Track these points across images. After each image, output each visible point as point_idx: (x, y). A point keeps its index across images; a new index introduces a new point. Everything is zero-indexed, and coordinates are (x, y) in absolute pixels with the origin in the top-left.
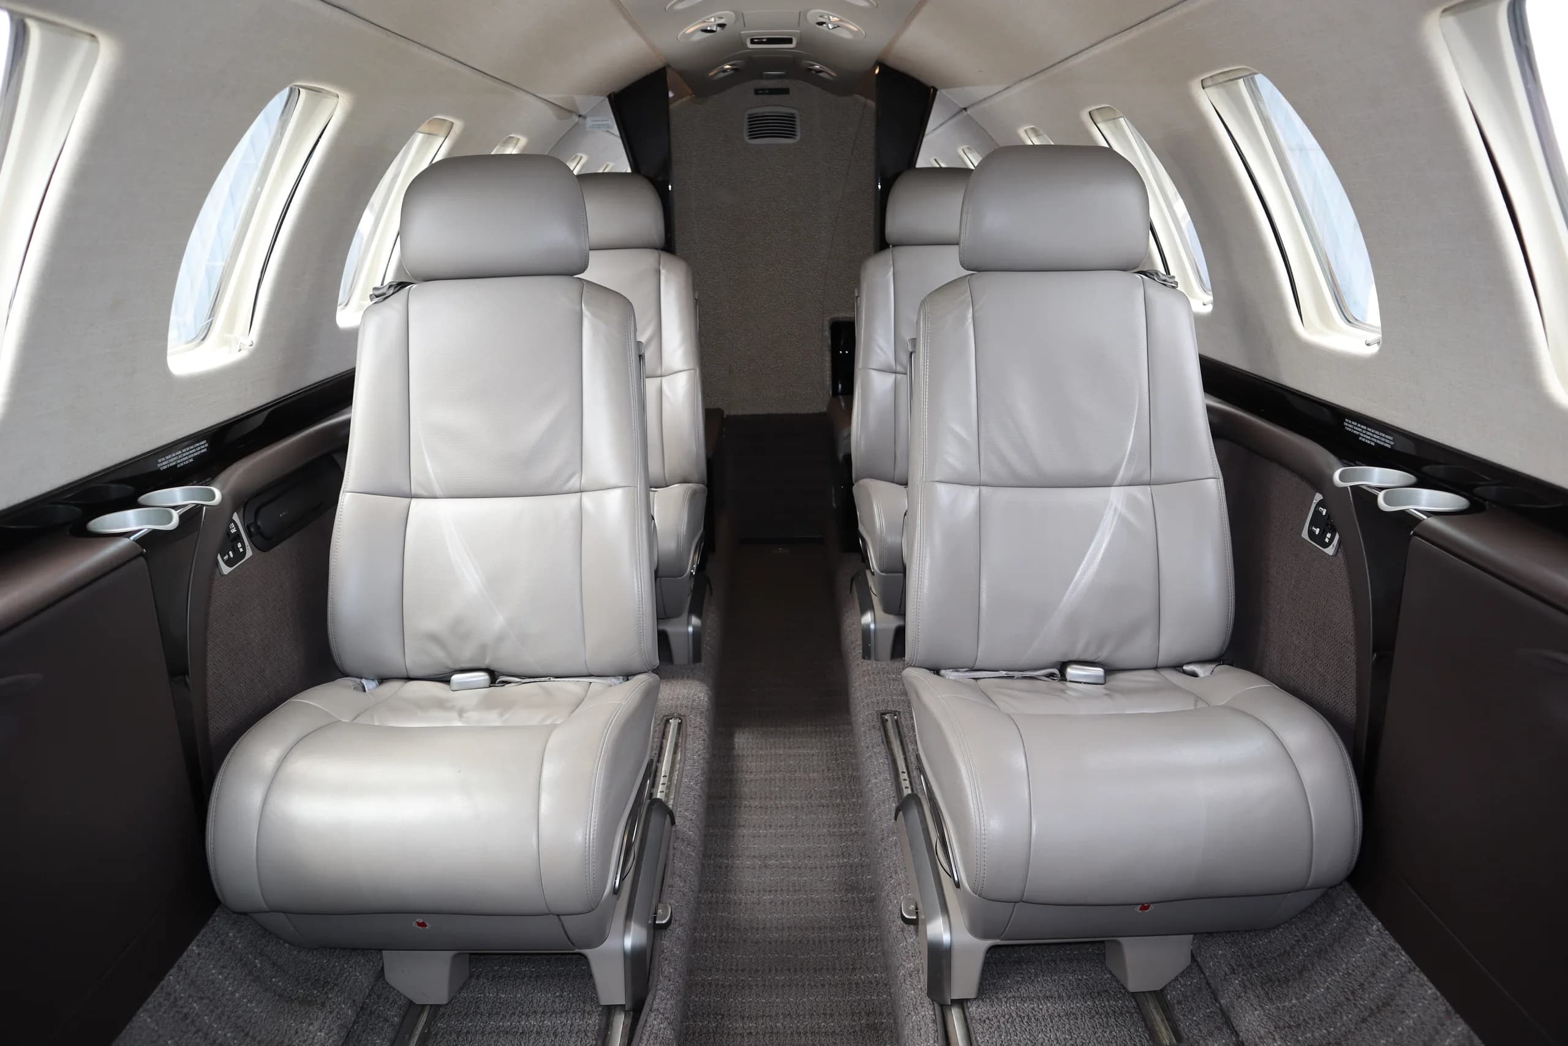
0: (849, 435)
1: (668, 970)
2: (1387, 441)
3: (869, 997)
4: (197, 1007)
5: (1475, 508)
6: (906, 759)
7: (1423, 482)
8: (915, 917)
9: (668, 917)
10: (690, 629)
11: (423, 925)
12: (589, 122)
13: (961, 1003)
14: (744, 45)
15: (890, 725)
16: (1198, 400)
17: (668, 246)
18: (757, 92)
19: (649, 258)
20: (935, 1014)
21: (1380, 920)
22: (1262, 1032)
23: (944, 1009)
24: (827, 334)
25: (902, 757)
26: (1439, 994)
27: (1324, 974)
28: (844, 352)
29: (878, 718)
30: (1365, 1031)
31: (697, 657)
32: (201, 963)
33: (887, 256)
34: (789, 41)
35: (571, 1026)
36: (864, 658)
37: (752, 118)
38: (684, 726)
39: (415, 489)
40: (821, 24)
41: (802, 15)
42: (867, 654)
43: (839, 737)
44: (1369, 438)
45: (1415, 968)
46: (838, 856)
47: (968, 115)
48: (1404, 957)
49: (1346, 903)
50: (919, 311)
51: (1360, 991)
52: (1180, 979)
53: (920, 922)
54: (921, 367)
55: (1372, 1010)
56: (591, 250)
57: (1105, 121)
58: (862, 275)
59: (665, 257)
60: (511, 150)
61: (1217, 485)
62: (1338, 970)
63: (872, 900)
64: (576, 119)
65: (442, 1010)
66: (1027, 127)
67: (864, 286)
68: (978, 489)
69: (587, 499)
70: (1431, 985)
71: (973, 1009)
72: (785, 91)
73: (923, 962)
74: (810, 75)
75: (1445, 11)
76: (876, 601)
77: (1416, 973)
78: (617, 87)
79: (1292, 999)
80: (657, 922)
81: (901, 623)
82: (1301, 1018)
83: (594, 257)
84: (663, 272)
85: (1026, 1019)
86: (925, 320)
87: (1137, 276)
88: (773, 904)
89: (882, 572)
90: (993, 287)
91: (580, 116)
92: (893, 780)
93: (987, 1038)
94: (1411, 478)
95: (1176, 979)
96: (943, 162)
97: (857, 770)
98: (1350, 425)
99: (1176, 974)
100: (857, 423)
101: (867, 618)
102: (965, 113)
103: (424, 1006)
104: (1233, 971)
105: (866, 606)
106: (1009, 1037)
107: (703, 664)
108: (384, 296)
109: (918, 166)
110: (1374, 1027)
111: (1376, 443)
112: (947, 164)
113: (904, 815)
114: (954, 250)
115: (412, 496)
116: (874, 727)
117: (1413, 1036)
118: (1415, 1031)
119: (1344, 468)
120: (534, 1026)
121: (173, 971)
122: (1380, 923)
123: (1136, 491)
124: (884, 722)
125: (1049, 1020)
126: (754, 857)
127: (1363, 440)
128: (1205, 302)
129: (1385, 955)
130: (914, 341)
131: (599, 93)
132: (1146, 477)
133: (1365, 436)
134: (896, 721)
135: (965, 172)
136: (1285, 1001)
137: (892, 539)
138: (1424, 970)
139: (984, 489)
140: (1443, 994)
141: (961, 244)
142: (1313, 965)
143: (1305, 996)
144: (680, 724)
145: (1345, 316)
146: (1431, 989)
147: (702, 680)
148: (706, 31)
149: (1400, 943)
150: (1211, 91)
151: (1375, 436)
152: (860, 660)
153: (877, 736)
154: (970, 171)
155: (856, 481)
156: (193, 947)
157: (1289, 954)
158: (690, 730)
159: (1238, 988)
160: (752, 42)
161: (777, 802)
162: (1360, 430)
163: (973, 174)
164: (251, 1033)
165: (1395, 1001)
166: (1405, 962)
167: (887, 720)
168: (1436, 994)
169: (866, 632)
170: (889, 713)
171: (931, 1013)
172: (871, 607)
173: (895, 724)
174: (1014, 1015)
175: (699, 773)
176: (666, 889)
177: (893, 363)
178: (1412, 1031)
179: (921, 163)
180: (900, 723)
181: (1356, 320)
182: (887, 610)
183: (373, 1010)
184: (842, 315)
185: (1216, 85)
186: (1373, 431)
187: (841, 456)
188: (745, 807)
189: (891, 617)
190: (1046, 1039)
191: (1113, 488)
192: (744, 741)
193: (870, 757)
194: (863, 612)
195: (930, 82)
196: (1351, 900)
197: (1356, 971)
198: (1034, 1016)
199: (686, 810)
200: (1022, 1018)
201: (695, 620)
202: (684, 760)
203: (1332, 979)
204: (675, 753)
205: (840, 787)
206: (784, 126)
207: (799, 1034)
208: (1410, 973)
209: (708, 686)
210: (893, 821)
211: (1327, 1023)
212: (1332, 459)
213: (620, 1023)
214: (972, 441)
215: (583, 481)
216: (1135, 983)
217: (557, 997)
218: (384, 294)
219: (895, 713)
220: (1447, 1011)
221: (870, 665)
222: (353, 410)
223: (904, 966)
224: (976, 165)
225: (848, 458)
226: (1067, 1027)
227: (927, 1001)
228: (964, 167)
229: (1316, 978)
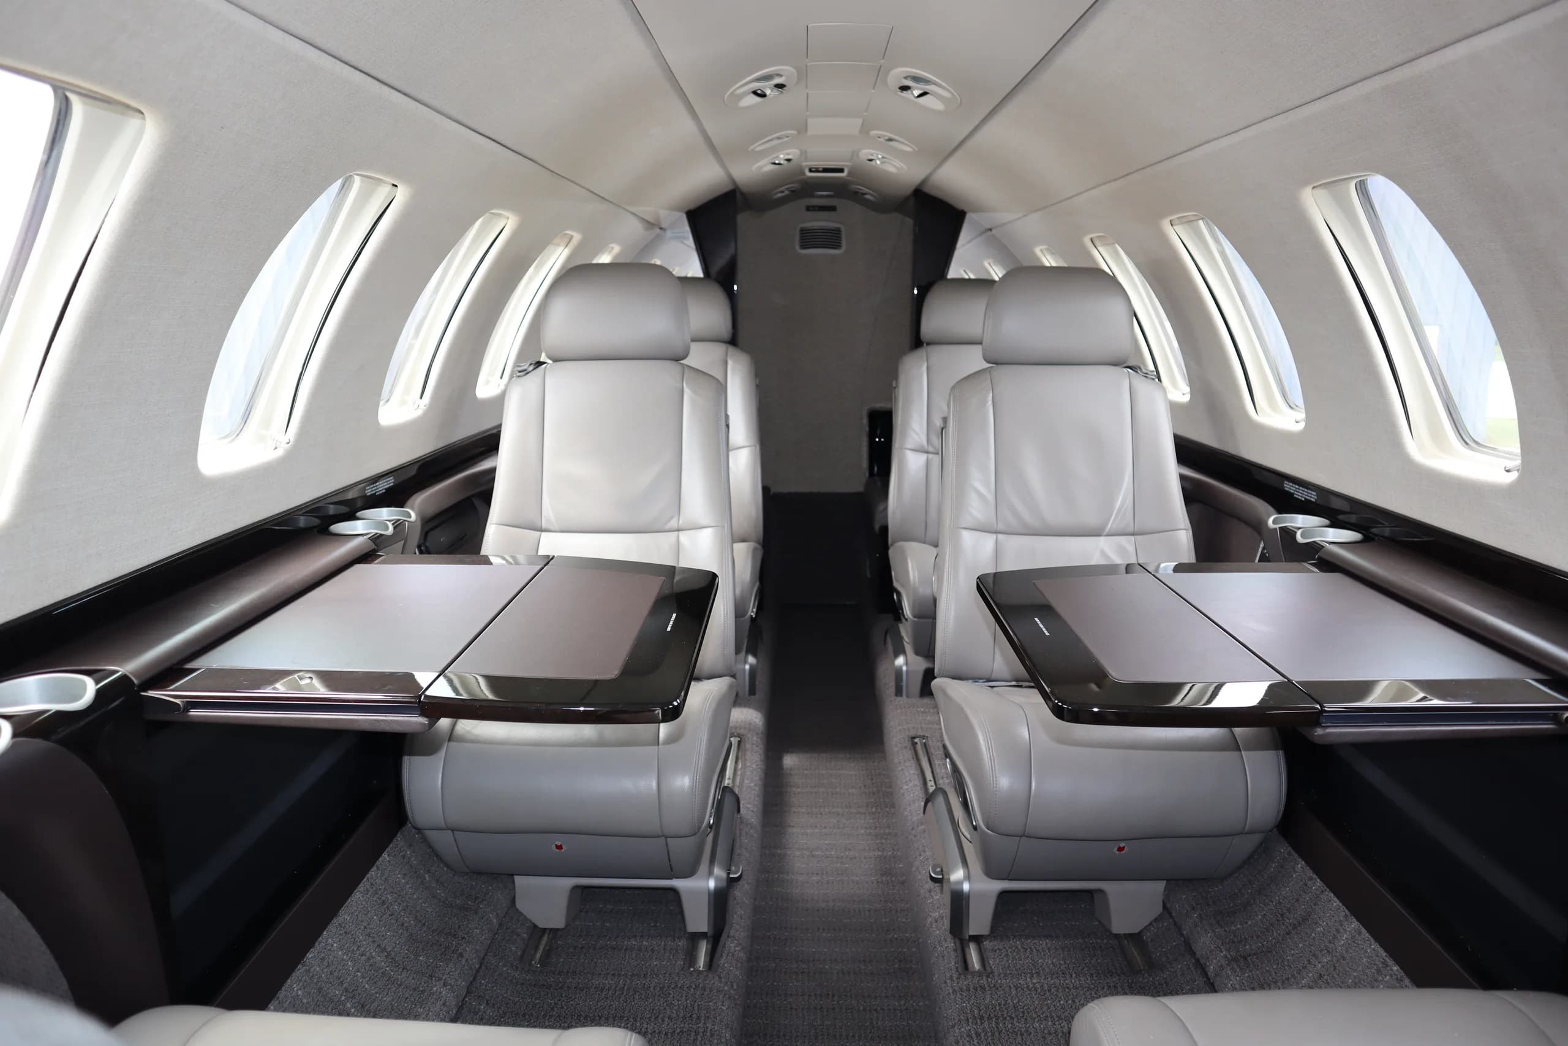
0: (886, 508)
1: (740, 912)
2: (1312, 496)
3: (900, 949)
4: (390, 898)
5: (1368, 539)
6: (933, 772)
7: (1335, 524)
8: (941, 877)
9: (740, 872)
10: (747, 667)
11: (559, 847)
12: (669, 234)
13: (977, 939)
14: (804, 174)
15: (919, 747)
16: (1172, 470)
17: (733, 341)
18: (809, 208)
19: (719, 350)
20: (956, 946)
21: (1303, 860)
22: (1212, 947)
23: (962, 941)
24: (865, 421)
25: (930, 770)
26: (1341, 905)
27: (1262, 905)
28: (880, 440)
29: (908, 741)
30: (1289, 940)
31: (752, 691)
32: (391, 868)
33: (921, 353)
34: (841, 170)
35: (665, 946)
36: (896, 695)
37: (803, 231)
38: (742, 744)
39: (544, 526)
40: (871, 160)
41: (855, 154)
42: (899, 692)
43: (874, 762)
44: (1301, 495)
45: (1326, 890)
46: (874, 850)
47: (993, 235)
48: (1319, 883)
49: (1280, 851)
50: (950, 395)
51: (1287, 914)
52: (1154, 924)
53: (944, 881)
54: (951, 446)
55: (1294, 924)
56: (693, 340)
57: (1103, 245)
58: (900, 368)
59: (731, 350)
60: (605, 259)
61: (1187, 535)
62: (1272, 902)
63: (903, 883)
64: (658, 231)
65: (559, 933)
66: (1042, 247)
67: (902, 378)
68: (995, 537)
69: (684, 537)
70: (1336, 899)
71: (987, 944)
72: (833, 209)
73: (946, 911)
74: (857, 197)
75: (1314, 188)
76: (908, 648)
77: (1326, 893)
78: (692, 207)
79: (1237, 925)
80: (731, 876)
81: (930, 665)
82: (1243, 937)
83: (695, 348)
84: (730, 363)
85: (1029, 950)
86: (954, 400)
87: (1125, 370)
88: (820, 883)
89: (915, 617)
90: (1008, 376)
91: (661, 228)
92: (922, 786)
93: (997, 962)
94: (1326, 522)
95: (1151, 924)
96: (972, 272)
97: (890, 787)
98: (1288, 486)
99: (1152, 919)
100: (894, 496)
101: (900, 661)
102: (989, 233)
103: (545, 929)
104: (1193, 908)
105: (899, 650)
106: (1015, 962)
107: (757, 696)
108: (526, 372)
109: (949, 276)
110: (1296, 937)
111: (1305, 499)
112: (974, 274)
113: (933, 805)
114: (979, 347)
115: (542, 530)
116: (906, 747)
117: (1322, 938)
118: (1323, 934)
119: (1277, 516)
120: (635, 945)
121: (374, 868)
122: (1303, 862)
123: (1122, 540)
124: (914, 744)
125: (1047, 951)
126: (803, 849)
127: (1297, 497)
128: (1185, 393)
129: (1306, 885)
130: (945, 420)
131: (678, 209)
132: (1131, 529)
133: (1298, 494)
134: (925, 744)
135: (990, 283)
136: (1231, 926)
137: (924, 591)
138: (1332, 890)
139: (1001, 536)
140: (1343, 904)
141: (984, 344)
142: (1254, 900)
143: (1247, 922)
144: (739, 742)
145: (1288, 404)
146: (1335, 902)
147: (756, 709)
148: (775, 164)
149: (1317, 875)
150: (1178, 228)
151: (1304, 493)
152: (893, 697)
153: (908, 754)
154: (994, 282)
155: (892, 545)
156: (385, 855)
157: (1237, 895)
158: (748, 746)
159: (1197, 920)
160: (811, 171)
161: (822, 810)
162: (1294, 489)
163: (996, 284)
164: (426, 924)
165: (1311, 917)
166: (1319, 887)
167: (916, 743)
168: (1339, 905)
169: (898, 673)
170: (918, 737)
171: (952, 945)
172: (904, 652)
173: (923, 746)
174: (1020, 947)
175: (757, 778)
176: (735, 857)
177: (925, 443)
178: (1321, 935)
179: (951, 274)
180: (927, 746)
181: (1297, 406)
182: (917, 652)
183: (508, 926)
184: (880, 405)
185: (1182, 223)
186: (1303, 489)
187: (877, 527)
188: (794, 812)
189: (919, 659)
190: (1045, 964)
191: (1102, 538)
192: (790, 761)
193: (902, 770)
194: (896, 656)
195: (960, 206)
196: (1284, 849)
197: (1286, 900)
198: (1036, 948)
199: (749, 803)
200: (1026, 950)
201: (751, 659)
202: (744, 767)
203: (1268, 909)
204: (736, 762)
205: (875, 800)
206: (831, 239)
207: (843, 973)
208: (1322, 894)
209: (761, 713)
210: (922, 815)
211: (1262, 939)
212: (1271, 509)
213: (703, 948)
214: (991, 498)
215: (680, 522)
216: (1119, 926)
217: (652, 926)
218: (525, 370)
219: (923, 737)
220: (1346, 916)
221: (903, 700)
222: (499, 460)
223: (931, 916)
224: (1001, 276)
225: (885, 529)
226: (1062, 955)
227: (949, 937)
228: (989, 278)
229: (1256, 909)
